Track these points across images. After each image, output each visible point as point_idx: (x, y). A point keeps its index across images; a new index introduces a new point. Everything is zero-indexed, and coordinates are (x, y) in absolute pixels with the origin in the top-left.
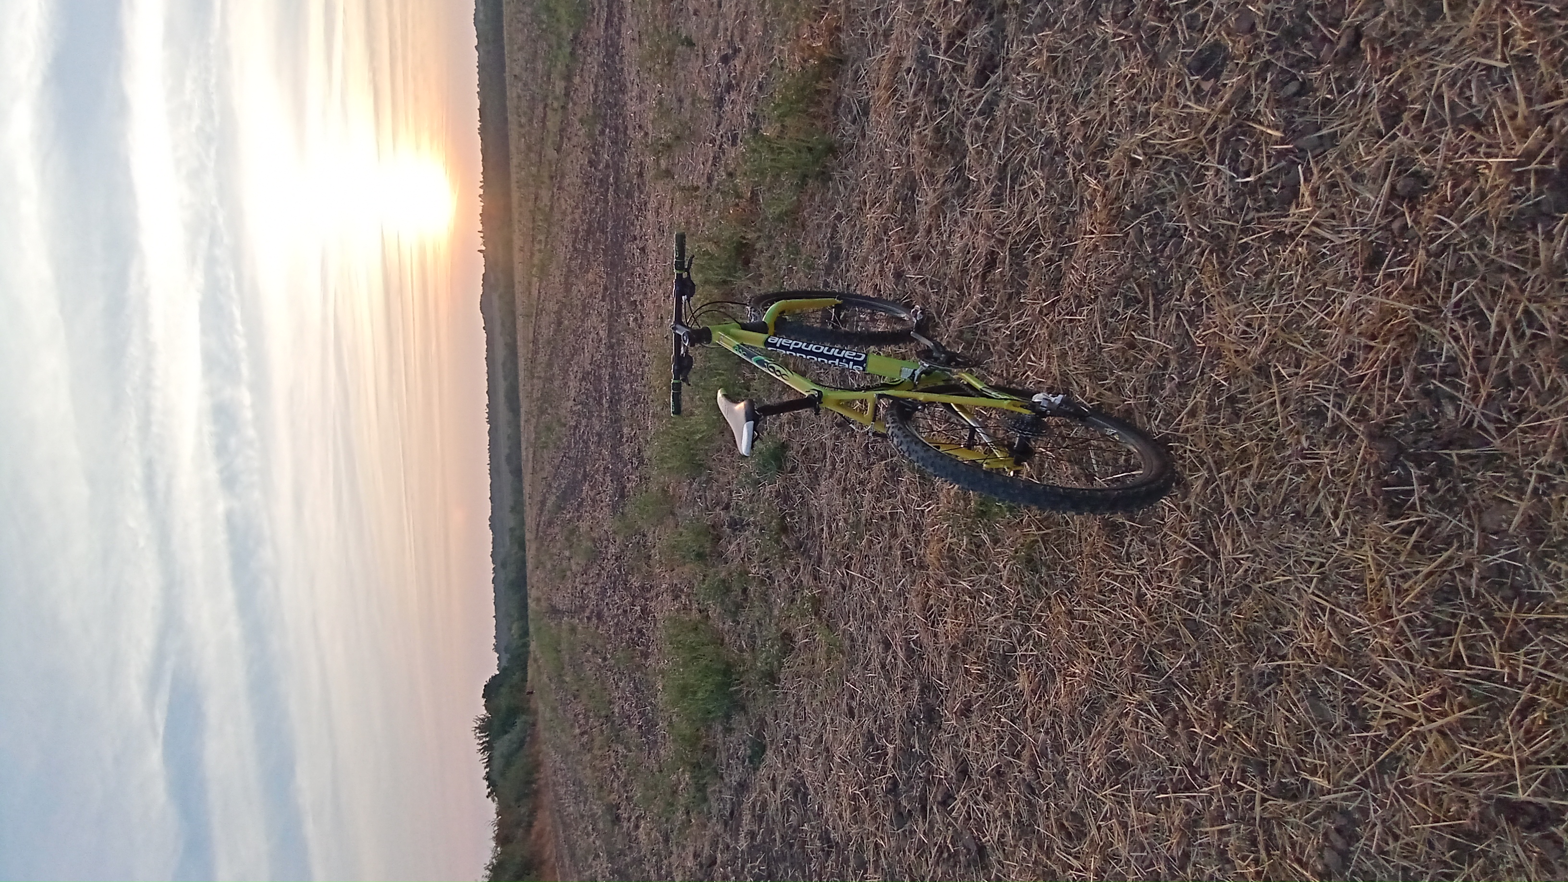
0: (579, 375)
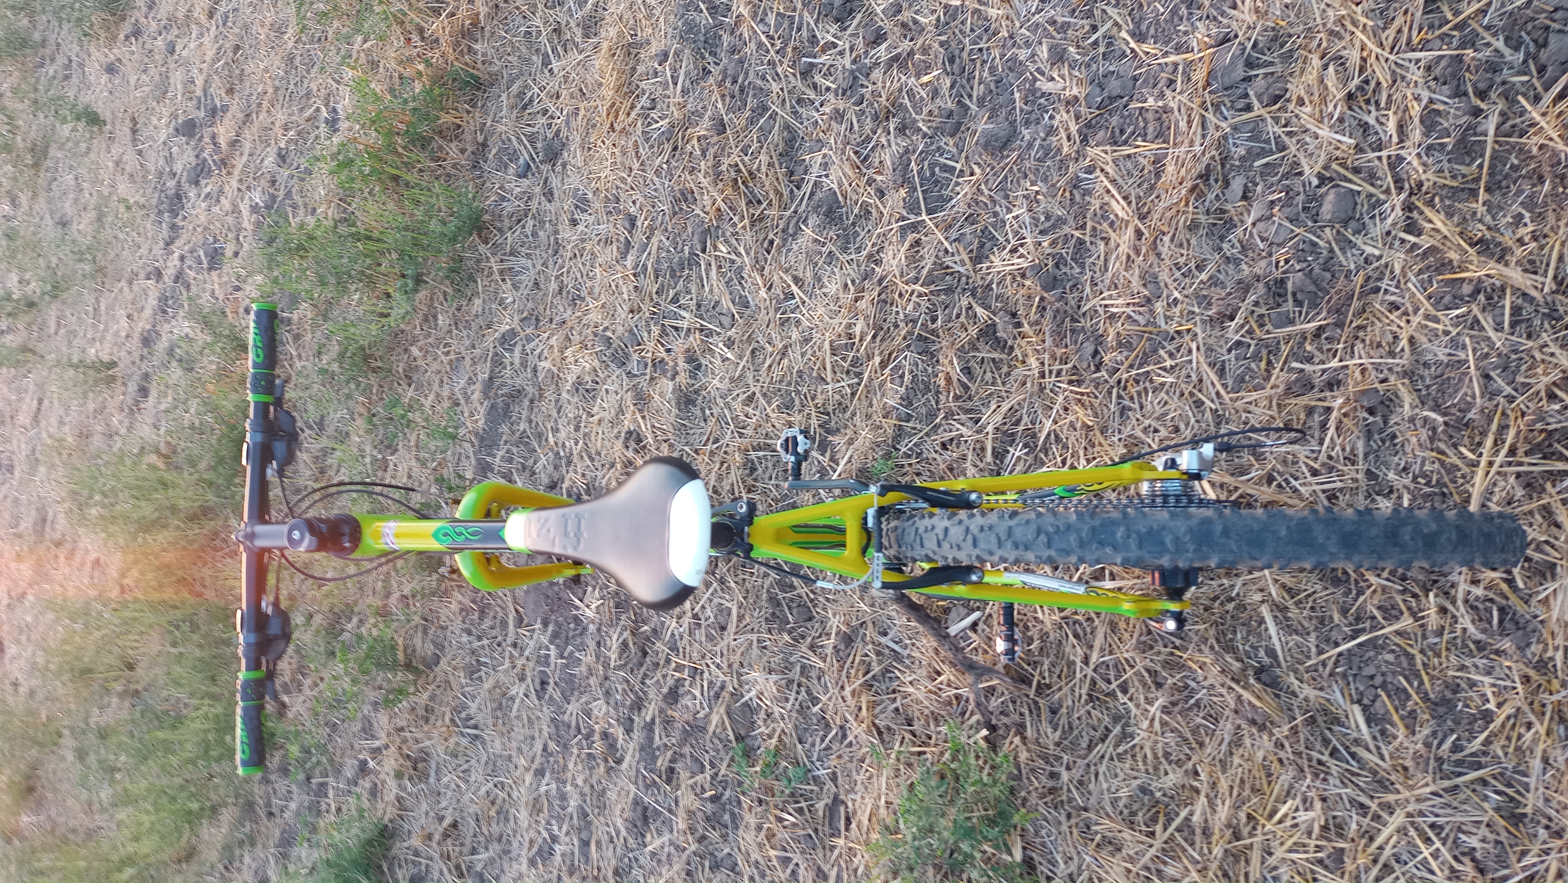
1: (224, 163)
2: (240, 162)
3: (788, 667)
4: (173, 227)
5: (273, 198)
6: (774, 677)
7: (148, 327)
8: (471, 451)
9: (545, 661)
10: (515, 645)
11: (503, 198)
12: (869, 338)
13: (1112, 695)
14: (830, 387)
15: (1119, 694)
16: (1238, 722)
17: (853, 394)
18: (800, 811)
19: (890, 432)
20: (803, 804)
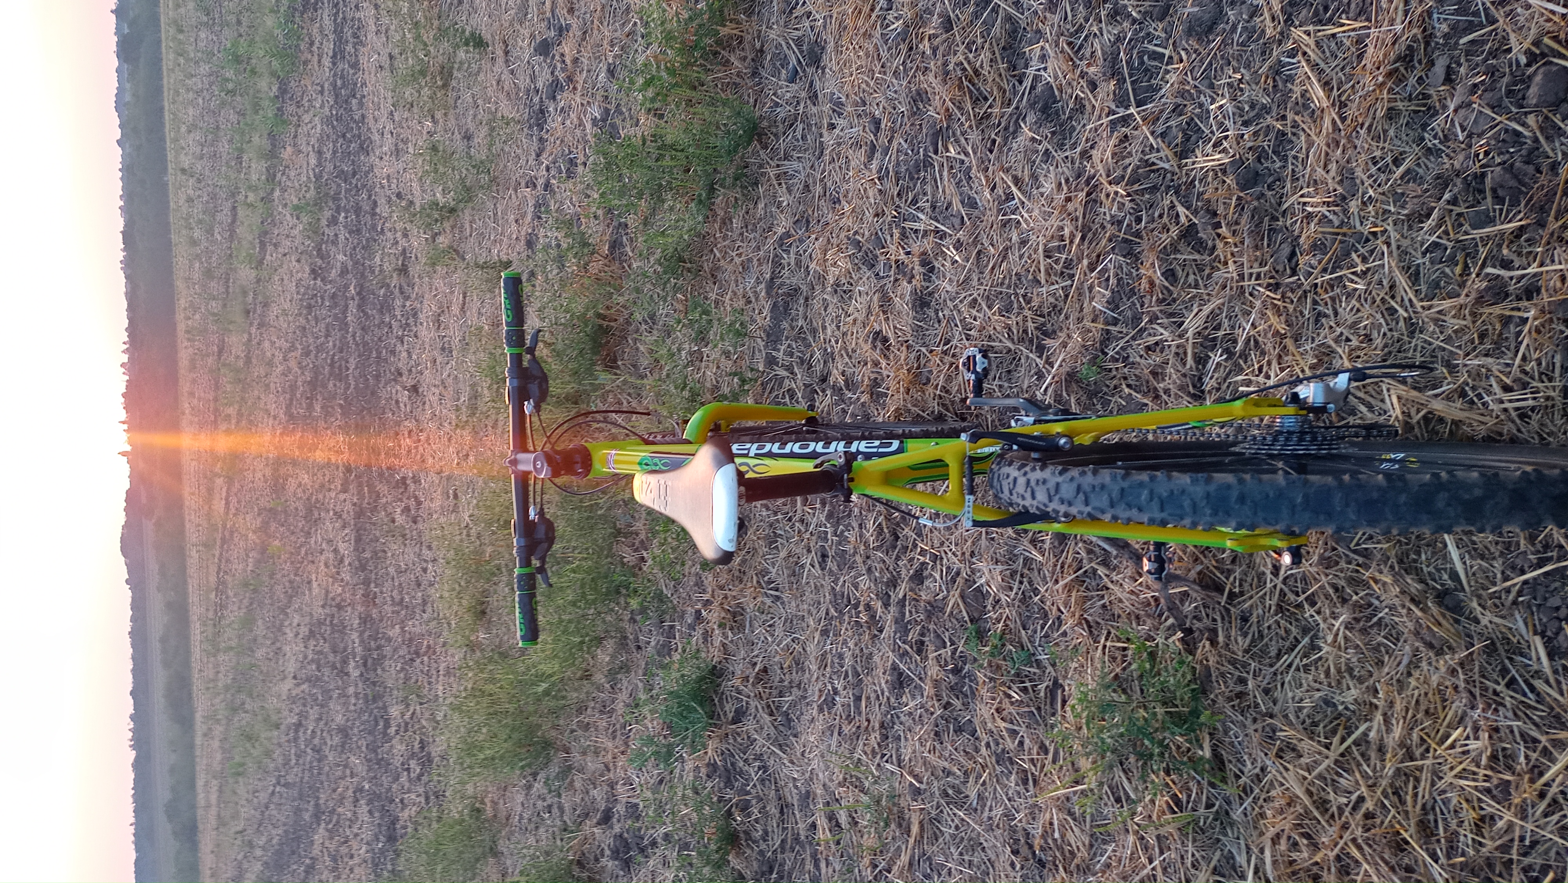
0: (304, 630)
1: (570, 79)
2: (580, 78)
3: (1012, 558)
4: (541, 140)
5: (607, 111)
6: (1000, 567)
7: (530, 231)
8: (762, 344)
9: (824, 537)
10: (802, 521)
11: (777, 105)
12: (1077, 240)
13: (1299, 606)
14: (1044, 289)
15: (1306, 606)
16: (1417, 644)
17: (1067, 296)
18: (1025, 690)
19: (1098, 336)
20: (1028, 684)
